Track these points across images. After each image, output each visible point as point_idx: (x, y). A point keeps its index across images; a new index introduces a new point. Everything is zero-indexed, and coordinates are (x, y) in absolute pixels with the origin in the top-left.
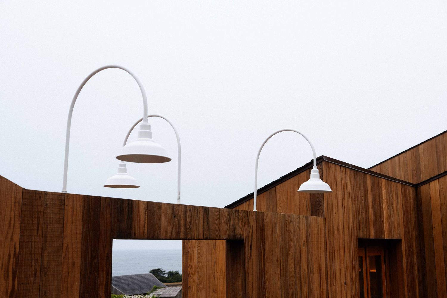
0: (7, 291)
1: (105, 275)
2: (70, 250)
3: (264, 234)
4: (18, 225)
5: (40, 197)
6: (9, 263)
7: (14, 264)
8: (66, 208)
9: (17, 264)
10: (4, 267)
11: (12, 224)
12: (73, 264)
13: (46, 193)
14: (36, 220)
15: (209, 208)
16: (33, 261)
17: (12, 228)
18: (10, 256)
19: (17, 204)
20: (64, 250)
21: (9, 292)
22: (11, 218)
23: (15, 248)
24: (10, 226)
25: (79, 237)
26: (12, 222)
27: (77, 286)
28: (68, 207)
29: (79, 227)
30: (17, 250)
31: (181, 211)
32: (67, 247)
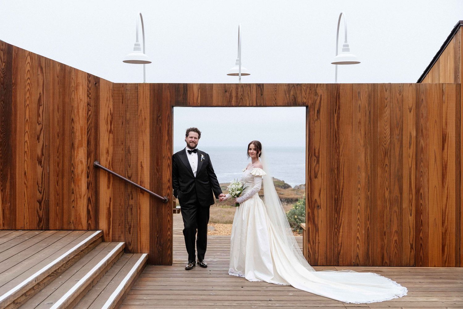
0: (108, 130)
1: (167, 126)
2: (143, 112)
3: (339, 101)
4: (111, 100)
5: (123, 86)
6: (108, 117)
7: (111, 118)
8: (139, 90)
9: (112, 118)
10: (105, 119)
11: (108, 100)
12: (145, 119)
13: (126, 84)
14: (121, 97)
15: (263, 84)
16: (121, 117)
17: (108, 101)
18: (108, 115)
19: (110, 90)
20: (139, 112)
21: (109, 131)
22: (107, 97)
23: (111, 111)
24: (107, 101)
25: (148, 105)
26: (108, 99)
27: (148, 130)
28: (141, 90)
29: (148, 100)
30: (112, 112)
31: (233, 88)
32: (141, 111)
